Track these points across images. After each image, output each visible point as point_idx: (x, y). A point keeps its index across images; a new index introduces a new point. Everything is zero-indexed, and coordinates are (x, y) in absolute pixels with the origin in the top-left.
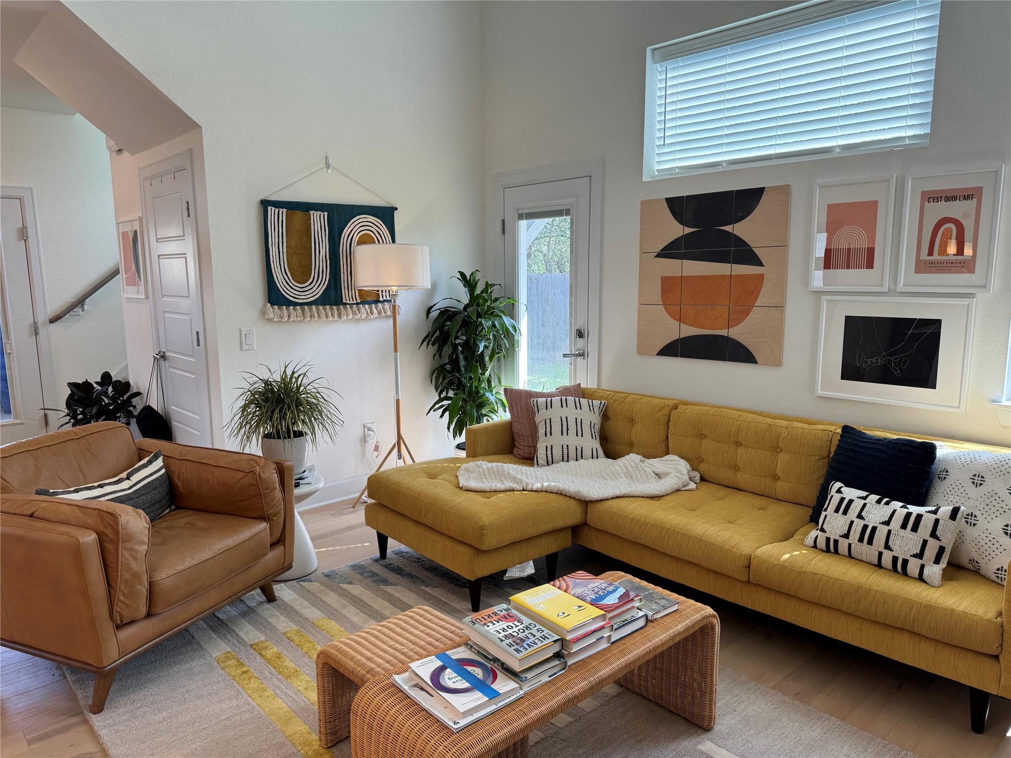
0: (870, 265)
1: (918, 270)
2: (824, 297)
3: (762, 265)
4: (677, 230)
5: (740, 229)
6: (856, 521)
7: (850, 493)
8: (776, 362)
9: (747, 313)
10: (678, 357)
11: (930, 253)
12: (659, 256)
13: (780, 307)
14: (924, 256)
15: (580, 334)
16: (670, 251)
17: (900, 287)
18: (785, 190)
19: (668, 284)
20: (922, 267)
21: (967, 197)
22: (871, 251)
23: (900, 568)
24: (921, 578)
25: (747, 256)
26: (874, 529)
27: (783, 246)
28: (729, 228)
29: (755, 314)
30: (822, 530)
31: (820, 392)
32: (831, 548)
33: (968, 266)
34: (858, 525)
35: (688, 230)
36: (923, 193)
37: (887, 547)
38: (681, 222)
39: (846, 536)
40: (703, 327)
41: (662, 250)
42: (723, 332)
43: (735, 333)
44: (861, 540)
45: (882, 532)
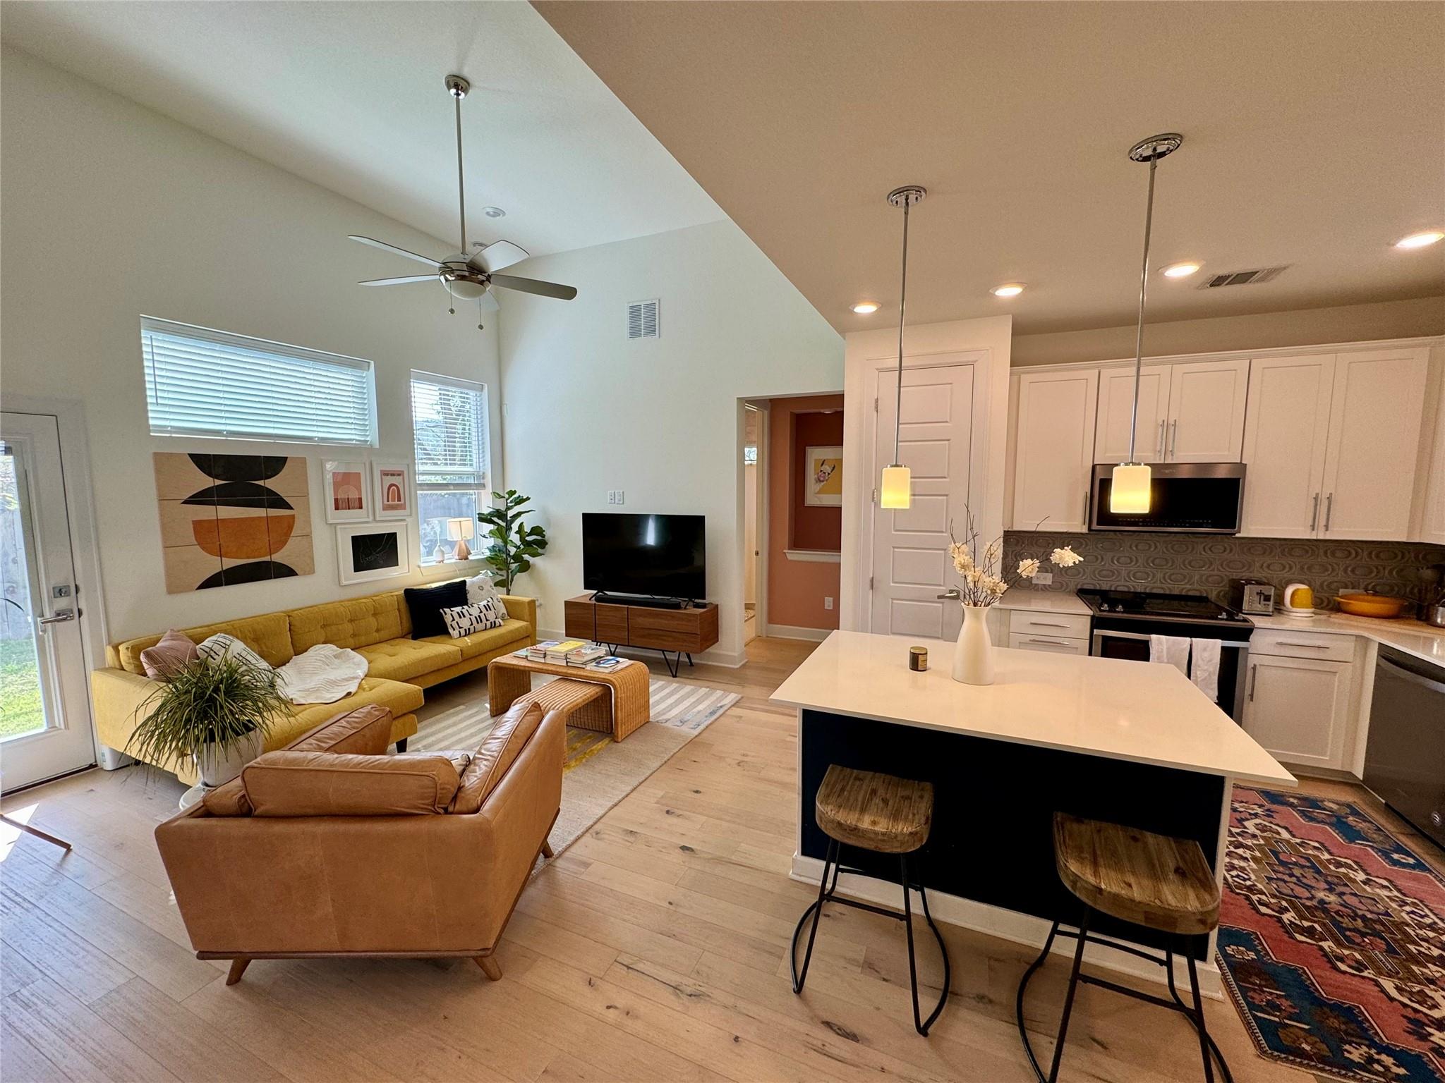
0: (361, 507)
1: (384, 509)
2: (338, 527)
3: (292, 508)
4: (208, 482)
5: (270, 484)
6: (471, 617)
7: (458, 609)
8: (312, 571)
9: (285, 543)
10: (221, 585)
11: (388, 501)
12: (186, 502)
13: (308, 536)
14: (386, 502)
15: (60, 592)
16: (199, 498)
17: (378, 519)
18: (303, 460)
19: (198, 525)
20: (386, 508)
21: (399, 475)
22: (360, 500)
23: (493, 626)
24: (500, 625)
25: (279, 502)
26: (479, 616)
27: (305, 496)
28: (261, 483)
29: (291, 542)
30: (460, 628)
31: (344, 583)
32: (468, 633)
33: (403, 507)
34: (474, 620)
35: (218, 482)
36: (381, 471)
37: (487, 620)
38: (210, 475)
39: (472, 624)
40: (248, 558)
41: (190, 498)
42: (267, 559)
43: (277, 557)
44: (478, 623)
45: (482, 615)
